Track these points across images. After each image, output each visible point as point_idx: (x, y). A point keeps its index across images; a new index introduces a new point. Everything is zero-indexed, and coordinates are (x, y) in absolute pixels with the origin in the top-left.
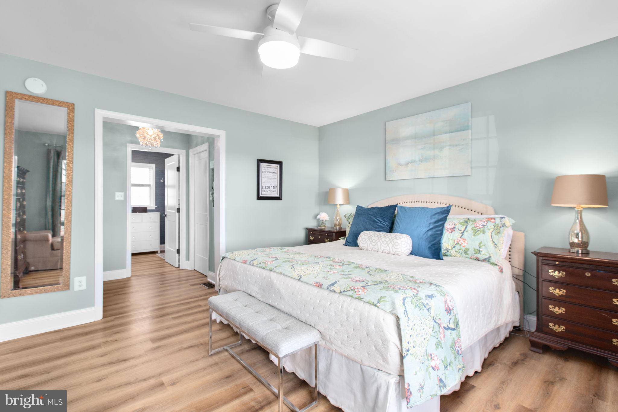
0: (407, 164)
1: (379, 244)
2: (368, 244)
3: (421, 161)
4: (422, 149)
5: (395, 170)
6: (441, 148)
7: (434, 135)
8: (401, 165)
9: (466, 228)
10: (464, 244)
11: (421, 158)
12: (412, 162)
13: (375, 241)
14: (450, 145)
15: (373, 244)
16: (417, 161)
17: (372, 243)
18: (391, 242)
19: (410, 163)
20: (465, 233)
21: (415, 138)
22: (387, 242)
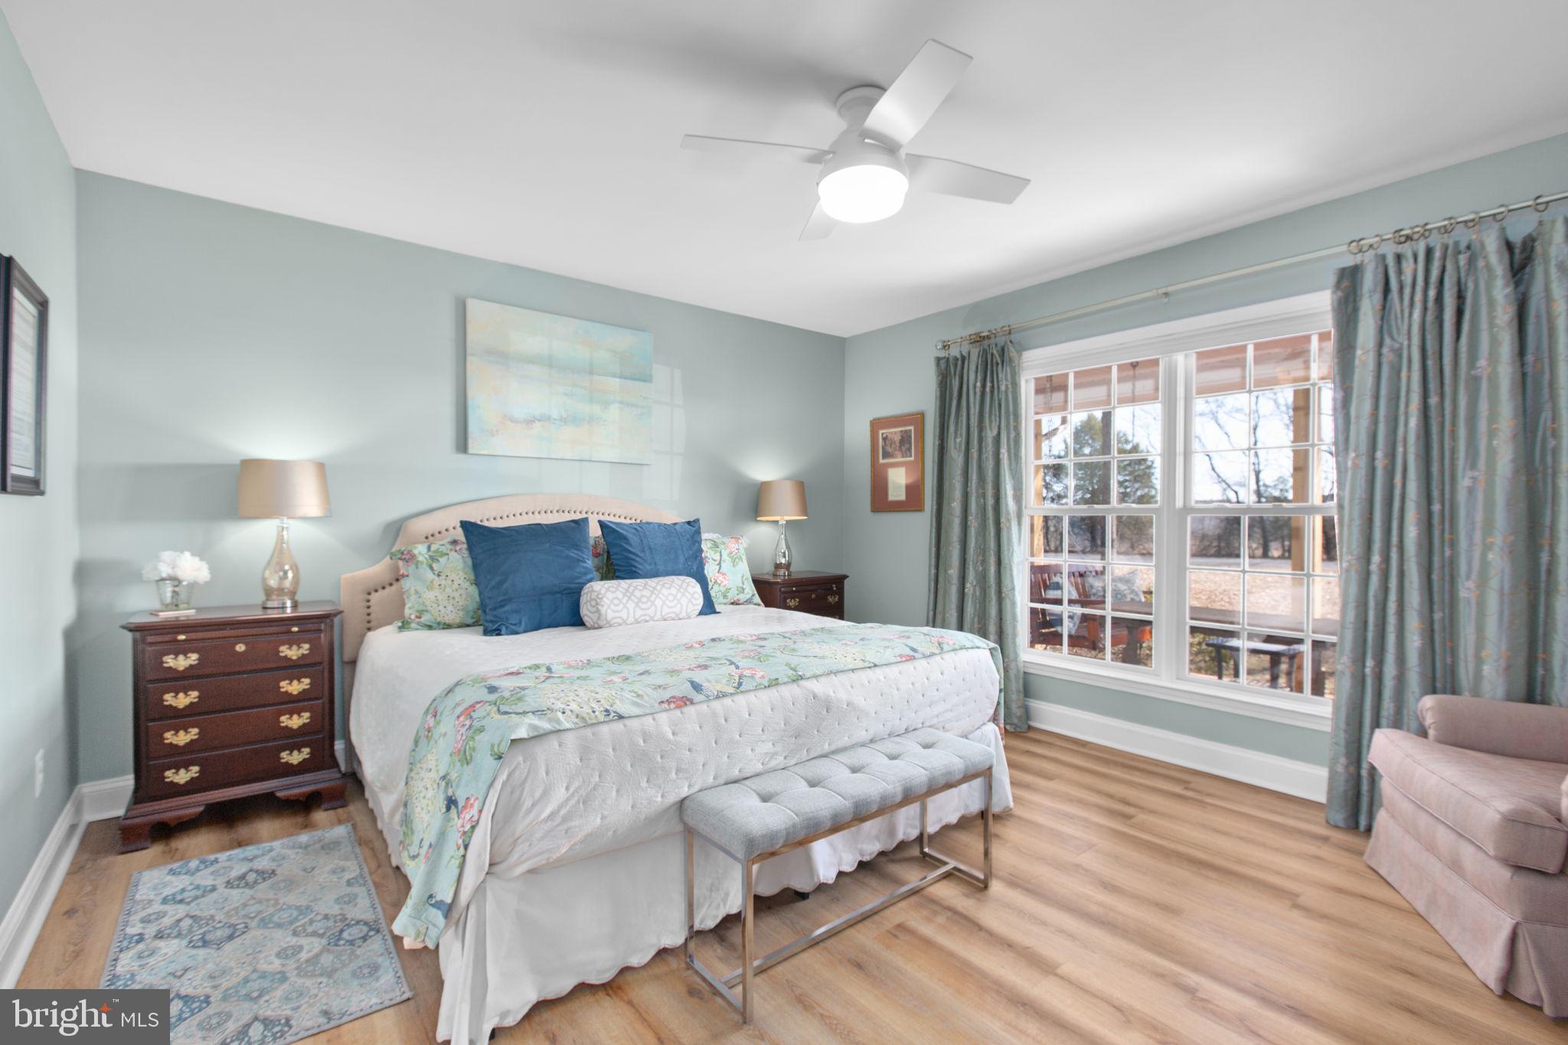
0: (530, 421)
1: (658, 603)
2: (631, 611)
3: (564, 420)
4: (566, 394)
5: (497, 431)
6: (606, 404)
7: (591, 373)
8: (513, 420)
9: (721, 556)
10: (725, 582)
11: (565, 416)
12: (545, 419)
13: (649, 600)
14: (621, 402)
15: (644, 606)
16: (555, 419)
17: (640, 604)
18: (683, 595)
19: (539, 420)
20: (723, 565)
21: (550, 366)
22: (675, 597)
